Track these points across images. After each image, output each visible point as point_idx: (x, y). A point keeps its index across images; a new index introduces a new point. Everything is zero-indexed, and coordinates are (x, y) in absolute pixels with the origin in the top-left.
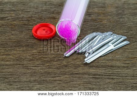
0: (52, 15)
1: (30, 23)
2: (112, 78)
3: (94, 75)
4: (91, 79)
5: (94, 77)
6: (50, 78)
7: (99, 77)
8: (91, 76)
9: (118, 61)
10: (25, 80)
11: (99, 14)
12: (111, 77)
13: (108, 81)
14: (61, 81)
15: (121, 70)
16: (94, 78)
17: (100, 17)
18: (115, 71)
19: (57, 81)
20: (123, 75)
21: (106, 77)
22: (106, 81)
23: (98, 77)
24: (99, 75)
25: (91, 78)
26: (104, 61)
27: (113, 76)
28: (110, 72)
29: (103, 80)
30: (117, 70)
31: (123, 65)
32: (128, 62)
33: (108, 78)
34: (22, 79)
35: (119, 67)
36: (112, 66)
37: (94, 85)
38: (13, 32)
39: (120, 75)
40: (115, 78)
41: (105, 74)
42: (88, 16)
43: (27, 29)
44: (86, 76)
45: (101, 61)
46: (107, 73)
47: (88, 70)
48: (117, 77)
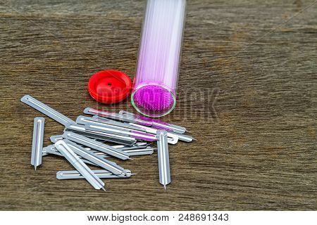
0: (129, 50)
1: (89, 67)
2: (232, 190)
3: (200, 182)
4: (193, 190)
5: (199, 185)
6: (120, 185)
7: (209, 185)
8: (193, 184)
9: (243, 155)
10: (76, 186)
11: (215, 52)
12: (229, 187)
13: (224, 194)
14: (139, 190)
15: (248, 172)
16: (198, 187)
17: (217, 60)
18: (237, 174)
19: (133, 190)
20: (252, 184)
21: (219, 186)
22: (220, 195)
23: (205, 185)
24: (209, 182)
25: (193, 187)
26: (218, 154)
27: (232, 184)
28: (227, 177)
29: (215, 192)
30: (240, 174)
31: (251, 163)
32: (261, 157)
33: (223, 189)
34: (71, 184)
35: (244, 167)
36: (232, 165)
37: (199, 201)
38: (57, 85)
39: (246, 184)
40: (235, 190)
41: (219, 181)
42: (196, 55)
43: (83, 78)
44: (185, 183)
45: (214, 154)
46: (222, 179)
47: (189, 171)
48: (241, 188)
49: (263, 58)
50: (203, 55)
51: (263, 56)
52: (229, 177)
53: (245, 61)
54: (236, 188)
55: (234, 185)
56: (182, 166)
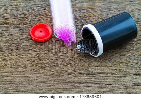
0: (44, 11)
1: (25, 22)
2: (101, 87)
3: (85, 83)
4: (82, 88)
5: (85, 85)
6: (46, 88)
7: (90, 85)
8: (82, 85)
9: (106, 67)
10: (23, 90)
11: (88, 9)
12: (100, 85)
13: (98, 90)
14: (55, 90)
15: (109, 77)
16: (85, 86)
17: (89, 14)
18: (103, 78)
19: (52, 90)
20: (111, 83)
21: (96, 85)
22: (96, 90)
23: (88, 85)
26: (93, 67)
27: (102, 84)
28: (99, 80)
29: (93, 89)
30: (105, 78)
31: (110, 71)
32: (115, 68)
33: (98, 87)
34: (20, 89)
35: (107, 74)
36: (101, 73)
38: (9, 33)
39: (108, 83)
40: (104, 87)
42: (78, 12)
43: (22, 28)
44: (78, 85)
45: (91, 67)
46: (96, 81)
47: (79, 78)
48: (106, 86)
49: (112, 11)
50: (82, 11)
51: (111, 10)
52: (100, 80)
53: (103, 13)
54: (104, 86)
55: (103, 84)
56: (76, 75)
